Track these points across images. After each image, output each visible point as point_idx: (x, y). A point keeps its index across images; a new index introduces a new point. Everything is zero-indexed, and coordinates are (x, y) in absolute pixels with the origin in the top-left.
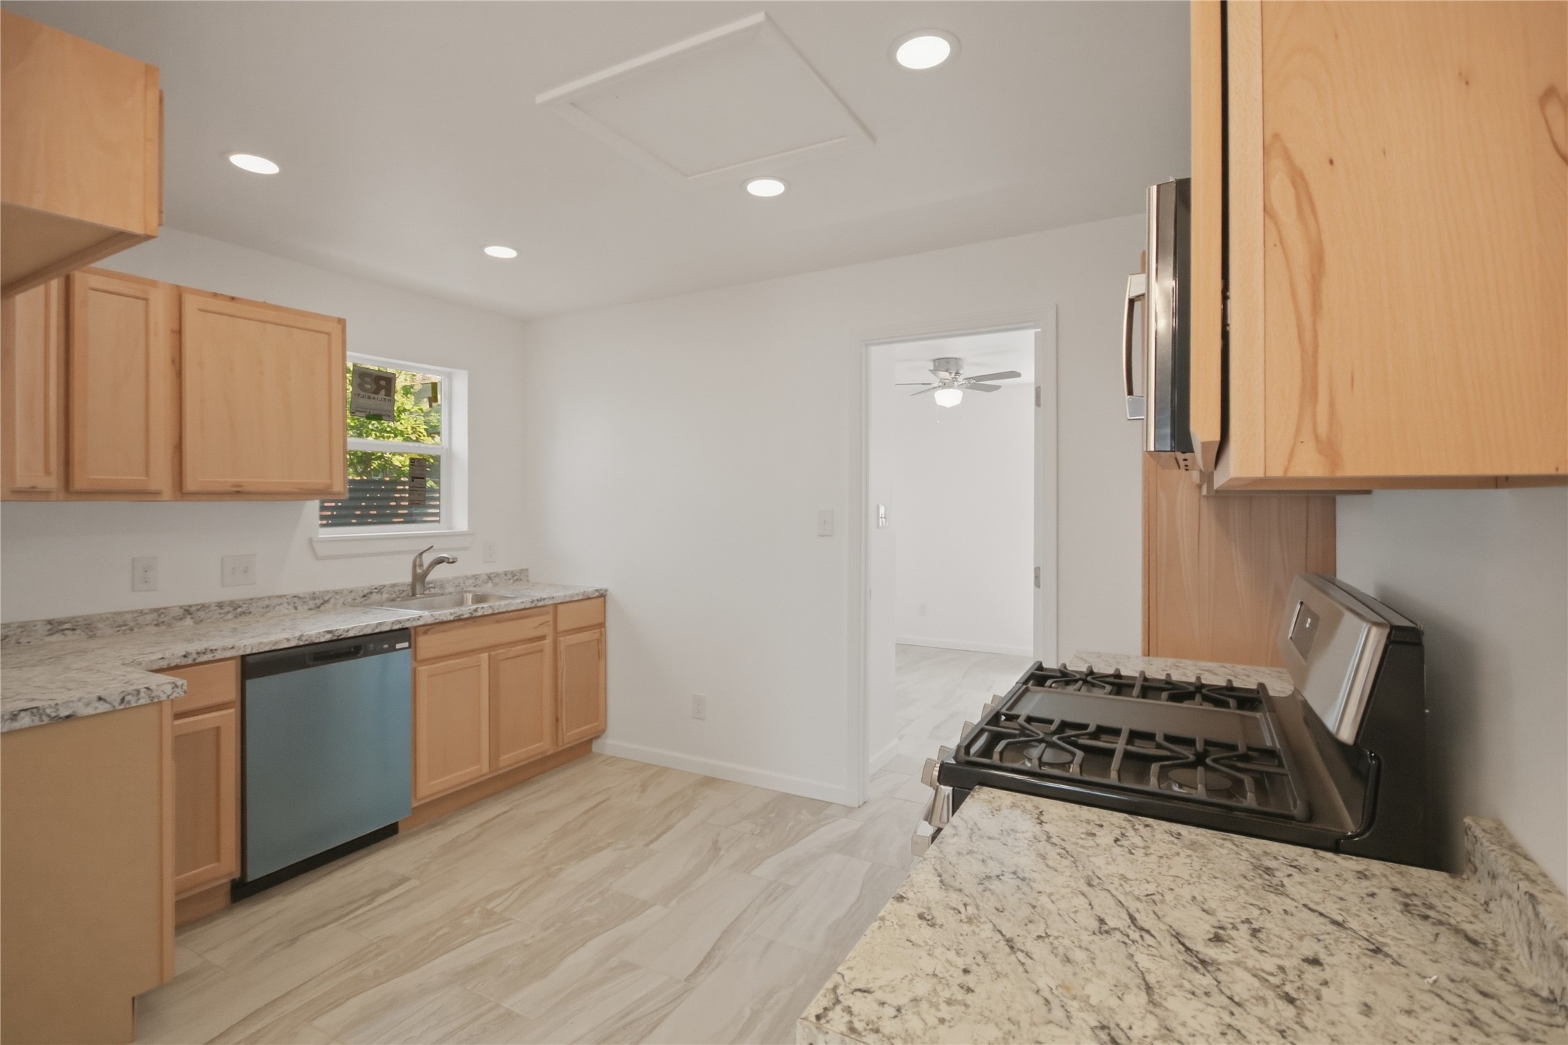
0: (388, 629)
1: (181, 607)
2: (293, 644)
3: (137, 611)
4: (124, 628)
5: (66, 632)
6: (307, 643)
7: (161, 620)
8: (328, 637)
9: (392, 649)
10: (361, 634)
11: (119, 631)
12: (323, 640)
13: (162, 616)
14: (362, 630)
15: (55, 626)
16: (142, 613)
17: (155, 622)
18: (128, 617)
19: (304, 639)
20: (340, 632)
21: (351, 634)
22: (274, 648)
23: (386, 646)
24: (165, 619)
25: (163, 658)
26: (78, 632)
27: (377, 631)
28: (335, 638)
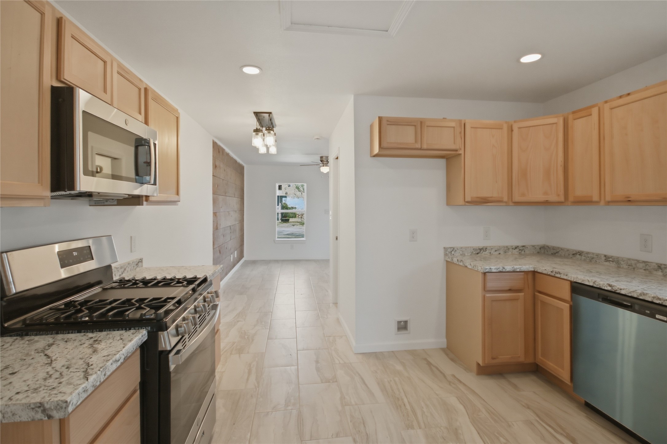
0: (650, 300)
1: (657, 264)
2: (591, 284)
3: (636, 260)
4: (630, 267)
5: (611, 262)
6: (598, 287)
7: (647, 268)
8: (609, 288)
9: (653, 316)
10: (630, 295)
11: (629, 268)
12: (606, 288)
13: (647, 266)
14: (630, 293)
15: (607, 258)
16: (638, 261)
17: (644, 268)
18: (633, 262)
19: (597, 284)
20: (616, 288)
21: (623, 292)
22: (583, 283)
23: (648, 312)
24: (649, 268)
25: (546, 270)
26: (614, 263)
27: (641, 298)
28: (613, 291)
